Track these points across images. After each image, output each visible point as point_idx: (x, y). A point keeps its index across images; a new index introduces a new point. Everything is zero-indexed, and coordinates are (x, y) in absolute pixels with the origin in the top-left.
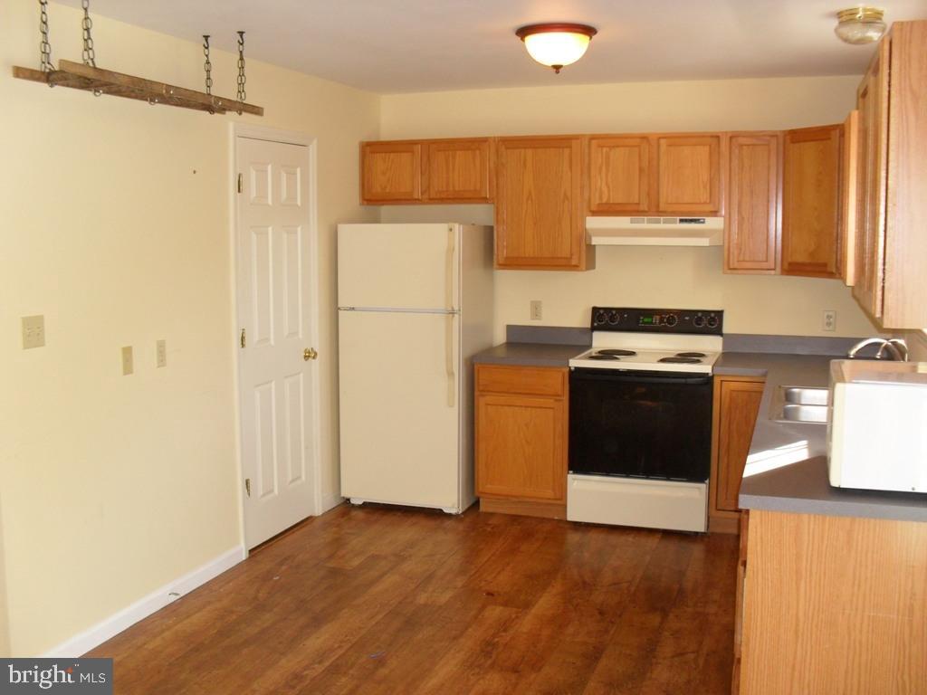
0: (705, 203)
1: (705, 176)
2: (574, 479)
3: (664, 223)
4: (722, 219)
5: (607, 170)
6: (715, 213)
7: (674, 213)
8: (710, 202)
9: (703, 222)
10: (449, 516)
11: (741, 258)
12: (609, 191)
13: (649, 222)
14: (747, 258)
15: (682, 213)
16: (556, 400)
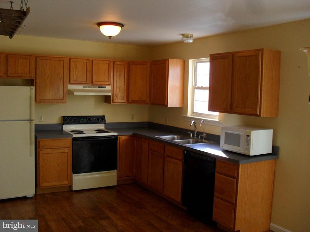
0: (106, 82)
1: (107, 73)
2: (75, 176)
3: (94, 88)
4: (111, 87)
5: (76, 69)
6: (109, 85)
7: (97, 85)
8: (108, 81)
9: (106, 88)
10: (29, 198)
11: (116, 99)
12: (76, 77)
13: (89, 87)
14: (118, 99)
15: (99, 85)
16: (68, 149)
